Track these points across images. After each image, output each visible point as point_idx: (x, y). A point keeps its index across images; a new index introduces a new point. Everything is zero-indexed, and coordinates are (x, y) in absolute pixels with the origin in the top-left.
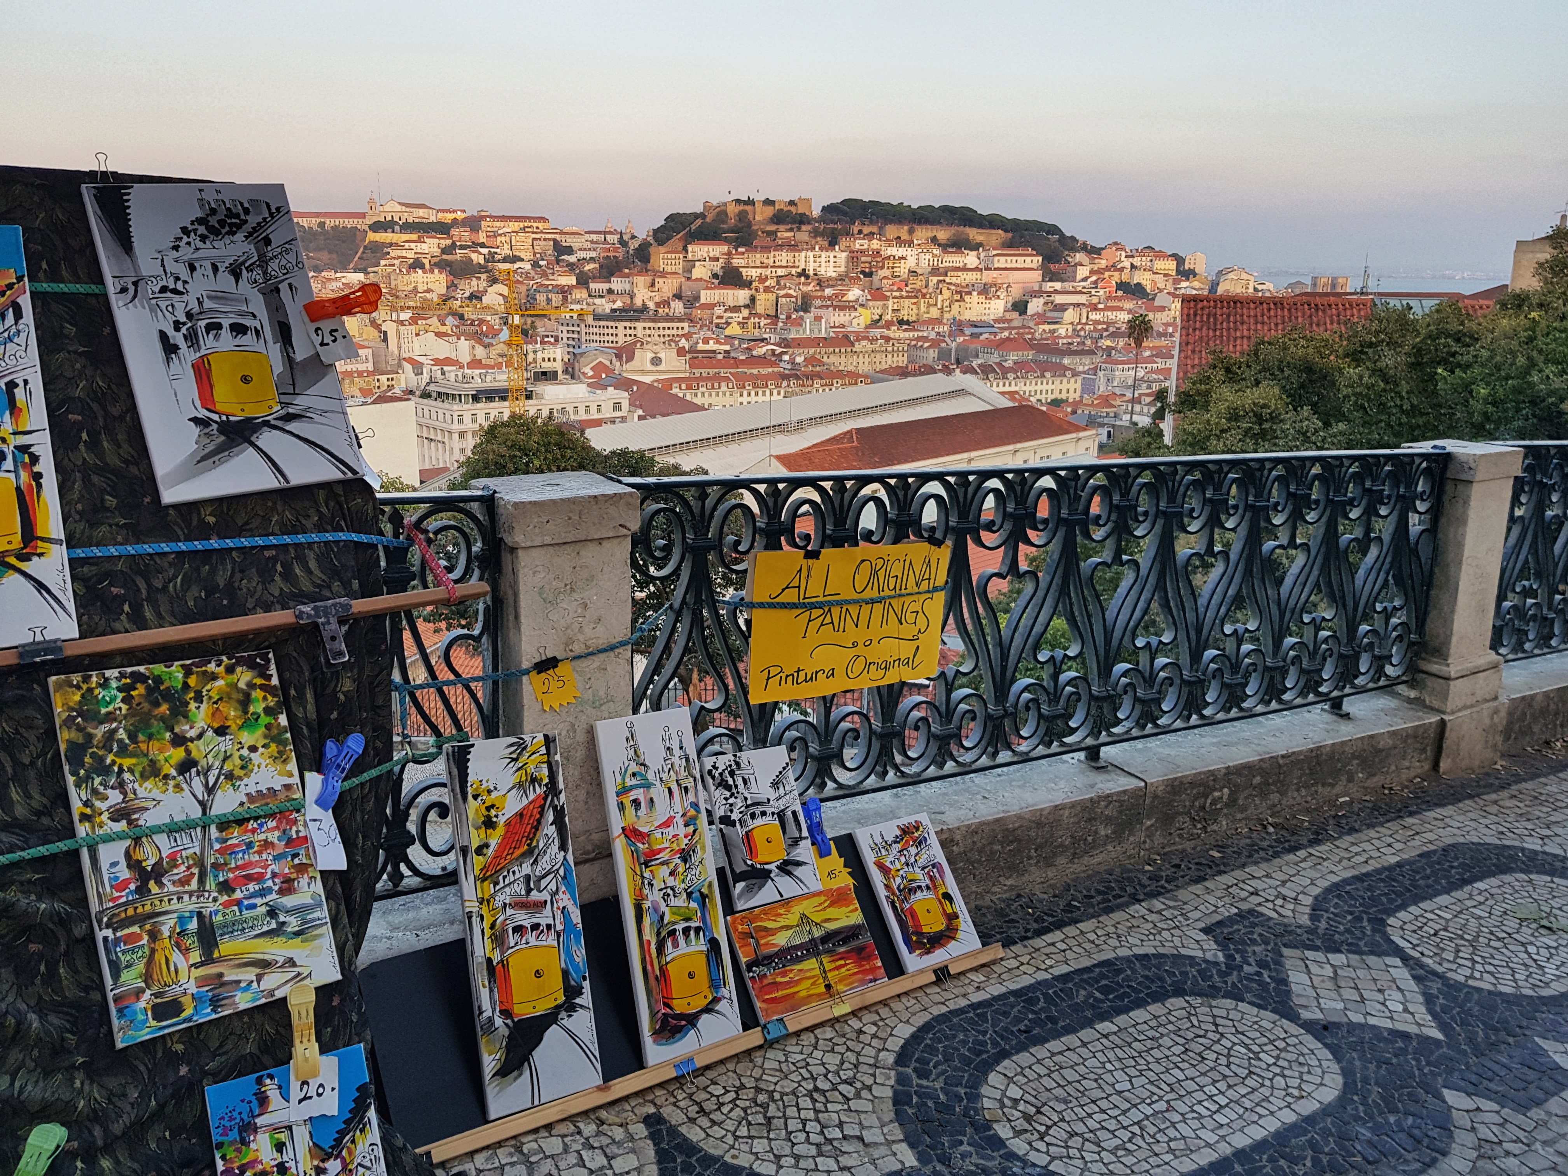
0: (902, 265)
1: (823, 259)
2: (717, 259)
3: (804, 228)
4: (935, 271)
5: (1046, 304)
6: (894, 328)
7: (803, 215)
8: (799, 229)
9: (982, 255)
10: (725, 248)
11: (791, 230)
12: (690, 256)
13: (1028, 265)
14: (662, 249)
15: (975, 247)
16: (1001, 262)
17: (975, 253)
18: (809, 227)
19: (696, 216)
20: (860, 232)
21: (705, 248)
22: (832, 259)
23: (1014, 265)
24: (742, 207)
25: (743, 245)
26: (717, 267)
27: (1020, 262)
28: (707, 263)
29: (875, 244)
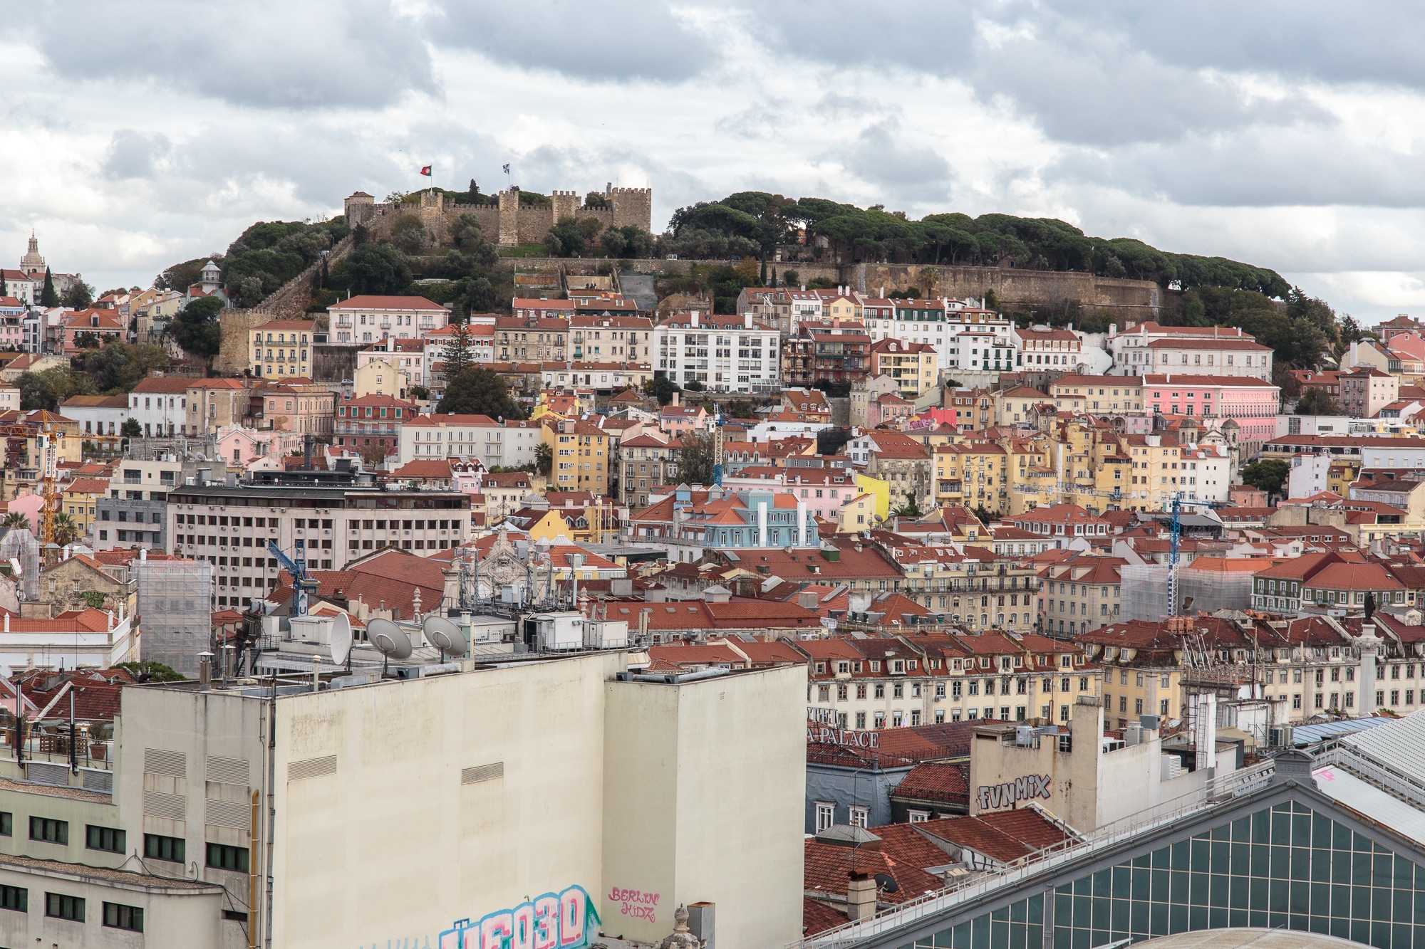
0: (922, 365)
1: (712, 347)
2: (415, 346)
3: (638, 264)
4: (1011, 385)
5: (1335, 471)
6: (968, 529)
7: (629, 233)
8: (626, 269)
9: (1118, 343)
10: (438, 318)
11: (603, 272)
12: (334, 339)
13: (1239, 369)
14: (255, 316)
15: (1097, 324)
16: (1173, 363)
17: (1096, 338)
18: (652, 264)
19: (336, 230)
20: (791, 280)
21: (379, 318)
22: (735, 347)
23: (1204, 371)
24: (462, 210)
25: (482, 310)
26: (421, 368)
27: (1218, 362)
28: (389, 355)
29: (843, 309)
